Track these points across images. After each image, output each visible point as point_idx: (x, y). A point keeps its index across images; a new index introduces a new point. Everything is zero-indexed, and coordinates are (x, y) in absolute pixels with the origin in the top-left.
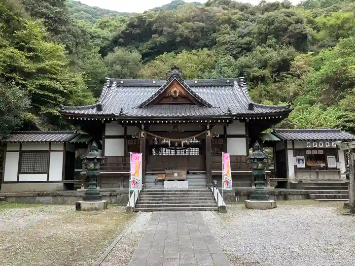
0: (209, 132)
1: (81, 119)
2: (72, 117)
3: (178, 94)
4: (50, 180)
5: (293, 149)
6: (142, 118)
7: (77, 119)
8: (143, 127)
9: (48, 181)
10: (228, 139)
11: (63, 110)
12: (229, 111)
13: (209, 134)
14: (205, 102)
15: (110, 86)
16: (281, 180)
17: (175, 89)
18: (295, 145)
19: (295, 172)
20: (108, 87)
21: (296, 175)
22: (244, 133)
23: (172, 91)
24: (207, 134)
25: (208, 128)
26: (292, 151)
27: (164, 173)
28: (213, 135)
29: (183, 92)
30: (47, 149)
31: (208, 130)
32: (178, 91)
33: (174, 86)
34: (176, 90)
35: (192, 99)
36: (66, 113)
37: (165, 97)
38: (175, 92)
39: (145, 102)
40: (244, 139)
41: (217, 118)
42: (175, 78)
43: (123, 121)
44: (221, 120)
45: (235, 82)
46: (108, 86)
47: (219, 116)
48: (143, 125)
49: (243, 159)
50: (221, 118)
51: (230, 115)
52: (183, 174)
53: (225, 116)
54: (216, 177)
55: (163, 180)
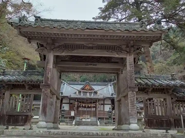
0: (97, 103)
3: (88, 89)
6: (76, 98)
8: (76, 100)
10: (105, 105)
12: (104, 97)
22: (110, 103)
23: (86, 88)
27: (83, 116)
28: (99, 104)
29: (90, 88)
33: (87, 86)
40: (110, 105)
41: (100, 99)
42: (87, 83)
43: (71, 99)
46: (63, 84)
52: (89, 116)
53: (102, 98)
54: (99, 118)
55: (82, 119)
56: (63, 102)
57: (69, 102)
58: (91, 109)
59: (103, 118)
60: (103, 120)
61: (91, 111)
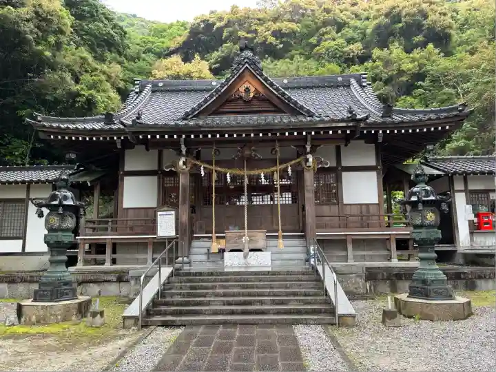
0: (310, 157)
1: (74, 138)
2: (56, 134)
3: (252, 95)
4: (26, 251)
5: (466, 191)
7: (67, 138)
8: (184, 149)
9: (23, 253)
10: (345, 175)
11: (40, 121)
12: (351, 112)
13: (311, 160)
14: (302, 107)
15: (141, 92)
16: (445, 247)
17: (247, 85)
18: (469, 183)
19: (472, 233)
20: (137, 93)
21: (472, 240)
22: (372, 162)
23: (242, 89)
24: (307, 160)
25: (308, 150)
26: (464, 194)
27: (224, 237)
28: (318, 164)
29: (260, 89)
30: (23, 196)
31: (308, 153)
32: (252, 89)
33: (245, 80)
34: (249, 87)
35: (276, 101)
36: (44, 126)
37: (229, 101)
38: (247, 90)
39: (194, 110)
40: (374, 174)
41: (327, 125)
42: (247, 65)
44: (335, 129)
45: (353, 81)
46: (137, 90)
47: (333, 121)
48: (183, 146)
49: (373, 210)
50: (334, 125)
51: (353, 118)
52: (260, 238)
53: (342, 120)
54: (323, 243)
55: (222, 251)
56: (127, 168)
57: (155, 168)
58: (272, 199)
59: (341, 243)
60: (343, 253)
61: (273, 208)
